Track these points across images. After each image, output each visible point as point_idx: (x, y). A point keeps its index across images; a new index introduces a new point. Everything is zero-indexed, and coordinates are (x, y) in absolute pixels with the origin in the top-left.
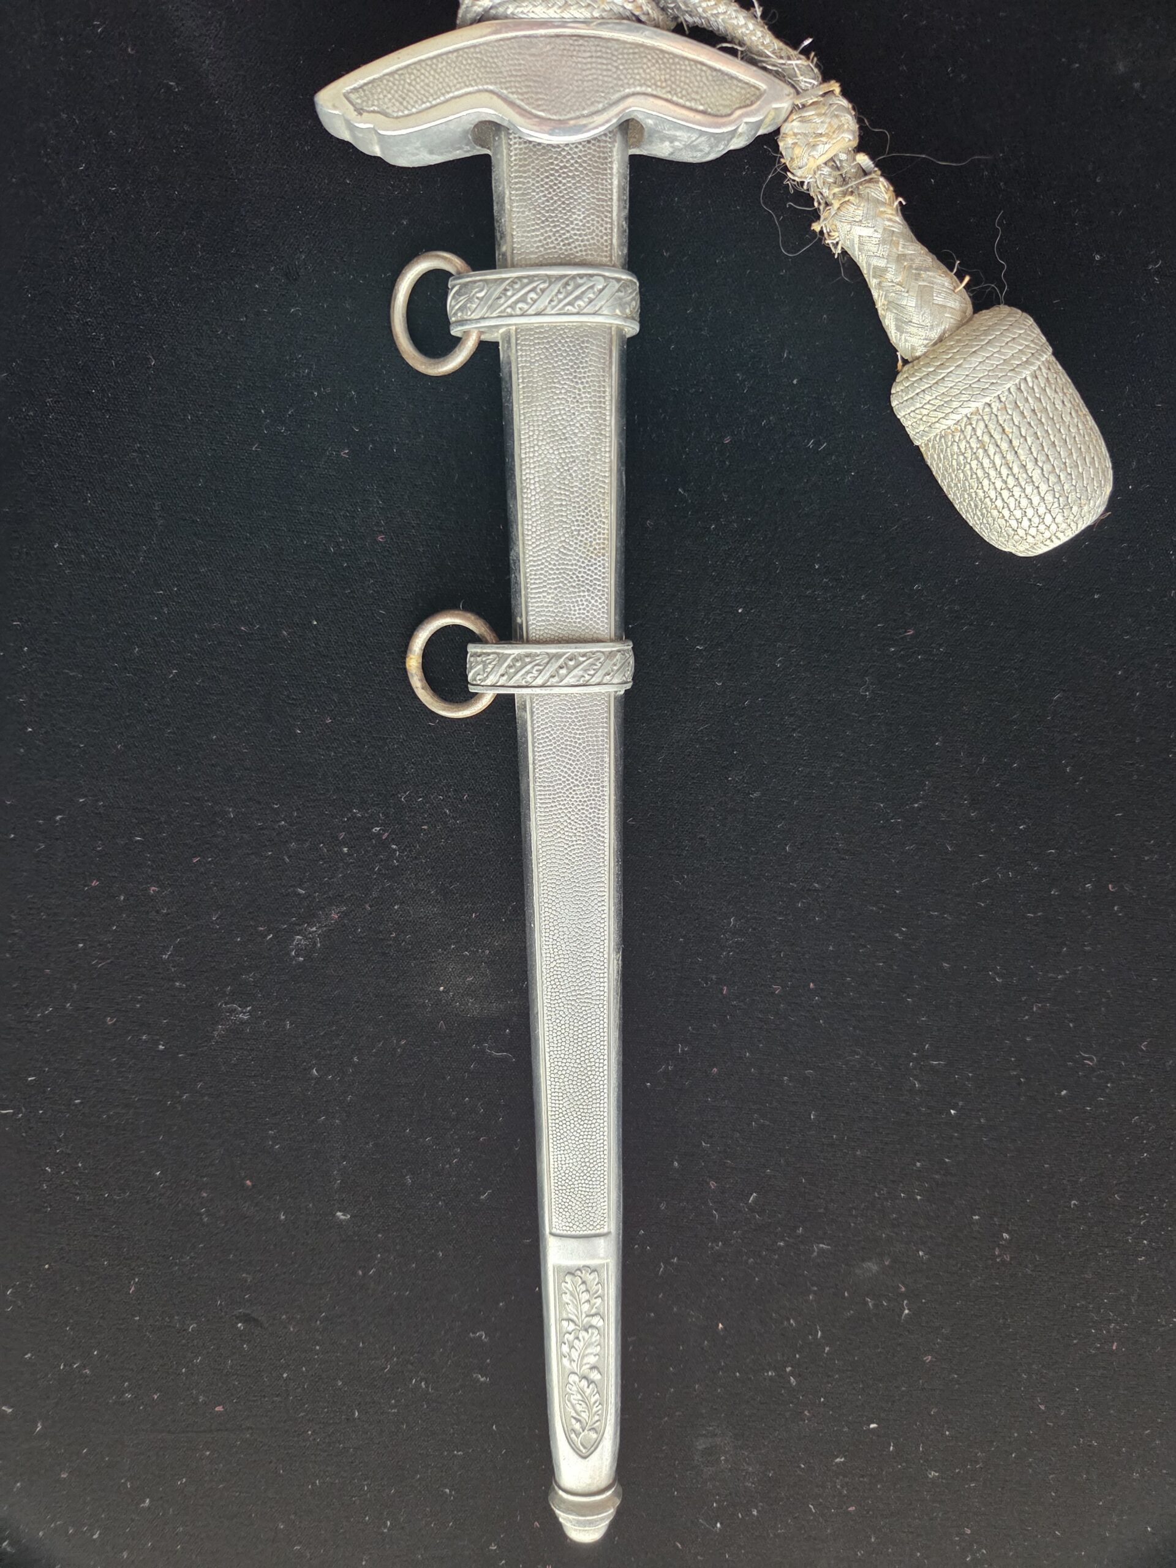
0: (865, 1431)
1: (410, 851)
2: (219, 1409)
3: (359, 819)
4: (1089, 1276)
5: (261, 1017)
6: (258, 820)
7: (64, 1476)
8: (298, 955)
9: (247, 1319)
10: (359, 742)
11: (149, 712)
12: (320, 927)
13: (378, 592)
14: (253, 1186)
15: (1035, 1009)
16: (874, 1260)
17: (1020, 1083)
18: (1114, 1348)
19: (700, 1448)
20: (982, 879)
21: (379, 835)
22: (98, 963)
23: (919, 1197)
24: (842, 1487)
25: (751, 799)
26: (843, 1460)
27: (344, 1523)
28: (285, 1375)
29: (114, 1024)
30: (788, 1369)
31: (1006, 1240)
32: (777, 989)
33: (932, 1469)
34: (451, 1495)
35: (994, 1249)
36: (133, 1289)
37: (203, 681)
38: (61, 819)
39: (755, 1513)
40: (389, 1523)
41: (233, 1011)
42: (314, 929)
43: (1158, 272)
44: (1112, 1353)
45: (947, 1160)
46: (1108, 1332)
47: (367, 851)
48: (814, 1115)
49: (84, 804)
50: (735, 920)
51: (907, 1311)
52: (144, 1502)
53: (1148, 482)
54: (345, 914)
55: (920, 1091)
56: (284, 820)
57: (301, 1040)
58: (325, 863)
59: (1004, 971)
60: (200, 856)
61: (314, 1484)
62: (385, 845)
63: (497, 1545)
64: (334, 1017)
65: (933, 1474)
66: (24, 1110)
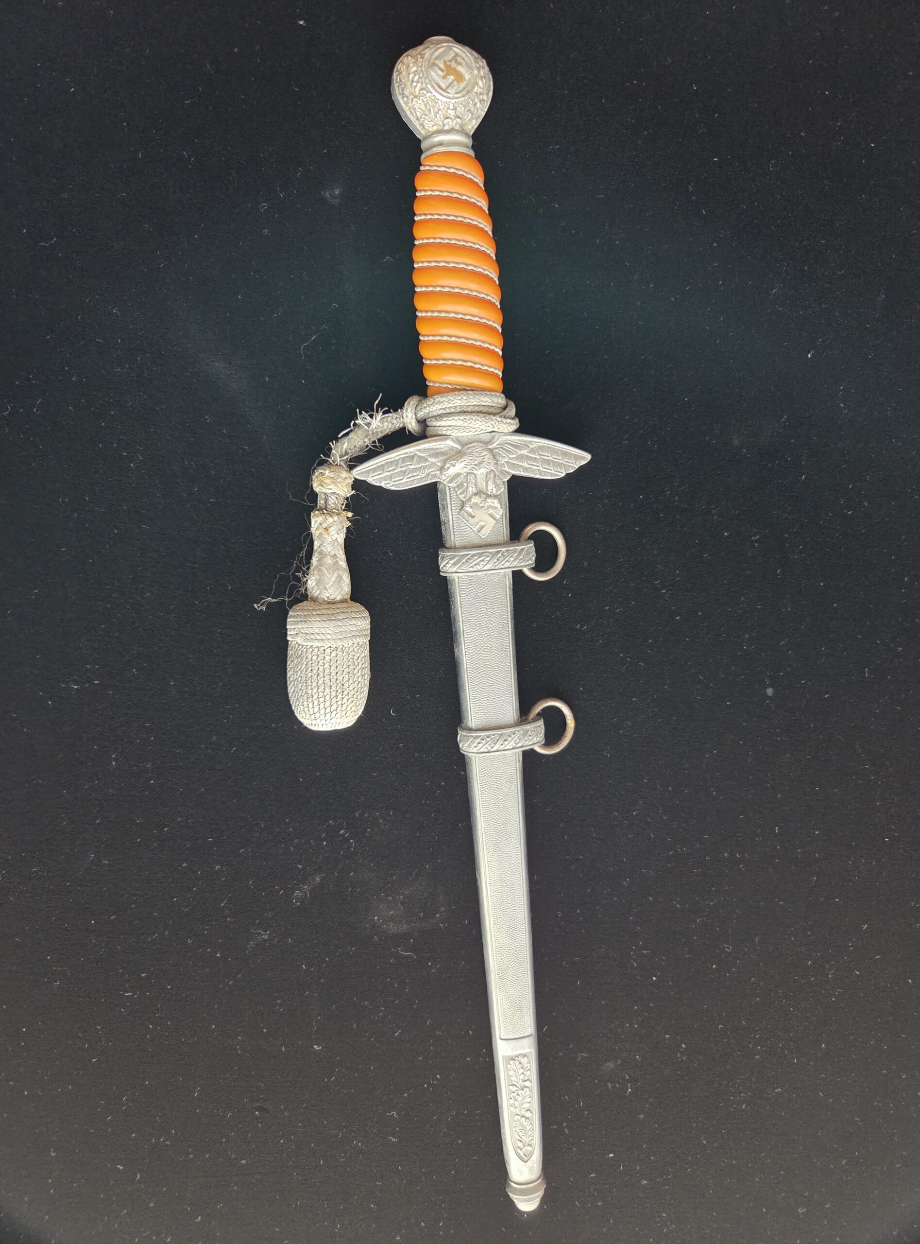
0: (606, 1158)
1: (361, 843)
2: (243, 1162)
3: (333, 826)
4: (729, 1067)
5: (275, 937)
6: (277, 828)
7: (151, 1205)
8: (297, 902)
9: (260, 1109)
11: (220, 771)
12: (310, 886)
14: (267, 1032)
15: (698, 921)
16: (612, 1062)
18: (744, 1107)
20: (669, 852)
21: (343, 835)
22: (184, 909)
23: (636, 1026)
24: (594, 1191)
26: (595, 1175)
27: (313, 1227)
28: (282, 1141)
29: (192, 943)
30: (565, 1124)
31: (684, 1048)
33: (644, 1180)
35: (677, 1053)
36: (196, 1094)
37: (248, 753)
38: (167, 830)
40: (339, 1226)
41: (259, 934)
42: (306, 887)
43: (756, 541)
44: (742, 1110)
45: (652, 1005)
46: (740, 1098)
47: (337, 844)
48: (579, 982)
49: (181, 821)
50: (537, 877)
51: (630, 1090)
52: (198, 1218)
53: (754, 645)
54: (324, 878)
55: (637, 968)
56: (291, 827)
57: (297, 949)
58: (313, 850)
59: (682, 901)
60: (244, 848)
61: (296, 1204)
62: (347, 840)
64: (315, 935)
65: (645, 1182)
66: (138, 993)
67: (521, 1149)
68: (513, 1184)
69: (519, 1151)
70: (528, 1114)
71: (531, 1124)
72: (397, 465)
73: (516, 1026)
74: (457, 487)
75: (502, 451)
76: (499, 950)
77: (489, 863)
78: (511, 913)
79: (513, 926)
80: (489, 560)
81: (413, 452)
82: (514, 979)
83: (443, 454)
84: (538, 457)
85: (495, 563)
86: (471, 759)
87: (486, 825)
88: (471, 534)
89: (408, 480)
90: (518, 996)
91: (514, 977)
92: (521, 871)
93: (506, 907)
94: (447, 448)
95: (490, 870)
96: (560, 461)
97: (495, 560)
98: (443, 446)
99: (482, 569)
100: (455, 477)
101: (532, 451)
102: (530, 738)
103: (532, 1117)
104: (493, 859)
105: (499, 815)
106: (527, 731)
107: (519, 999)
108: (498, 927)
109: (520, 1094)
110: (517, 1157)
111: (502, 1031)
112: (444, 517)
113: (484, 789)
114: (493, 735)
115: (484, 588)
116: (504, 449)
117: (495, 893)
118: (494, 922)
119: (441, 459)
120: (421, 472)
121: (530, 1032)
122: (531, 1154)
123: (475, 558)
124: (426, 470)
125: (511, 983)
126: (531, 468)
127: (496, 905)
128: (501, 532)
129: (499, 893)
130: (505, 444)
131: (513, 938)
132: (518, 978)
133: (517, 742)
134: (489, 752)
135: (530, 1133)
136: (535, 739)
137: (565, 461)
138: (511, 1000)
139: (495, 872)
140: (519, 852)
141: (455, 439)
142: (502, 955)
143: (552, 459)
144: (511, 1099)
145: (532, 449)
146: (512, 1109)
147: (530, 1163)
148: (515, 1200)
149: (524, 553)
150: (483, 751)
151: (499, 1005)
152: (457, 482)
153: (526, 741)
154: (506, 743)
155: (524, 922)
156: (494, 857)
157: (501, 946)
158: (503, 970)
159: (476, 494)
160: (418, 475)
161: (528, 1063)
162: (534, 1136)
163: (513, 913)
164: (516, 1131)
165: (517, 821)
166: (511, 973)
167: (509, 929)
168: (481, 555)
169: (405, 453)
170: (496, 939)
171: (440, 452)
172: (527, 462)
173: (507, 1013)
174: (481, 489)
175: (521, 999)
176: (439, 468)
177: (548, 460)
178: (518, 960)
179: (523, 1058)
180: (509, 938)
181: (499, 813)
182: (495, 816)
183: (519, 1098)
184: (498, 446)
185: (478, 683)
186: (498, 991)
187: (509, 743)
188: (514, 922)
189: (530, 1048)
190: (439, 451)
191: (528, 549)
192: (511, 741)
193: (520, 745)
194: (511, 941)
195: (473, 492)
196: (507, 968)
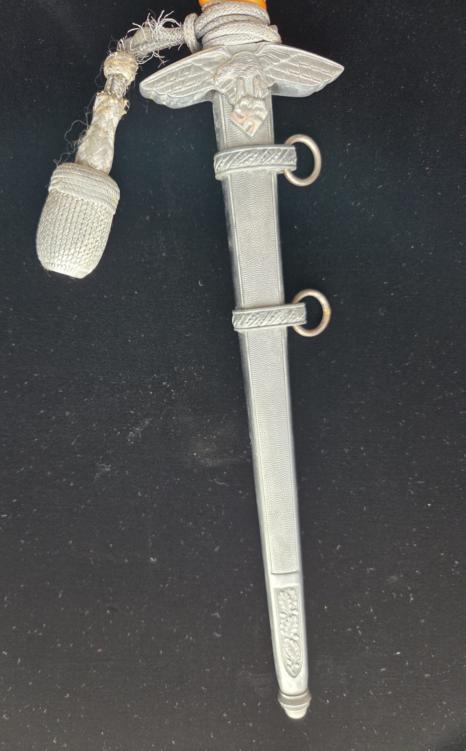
0: (394, 656)
1: (179, 392)
2: (100, 650)
3: (157, 379)
5: (115, 470)
6: (113, 381)
7: (30, 683)
8: (131, 441)
9: (111, 609)
10: (156, 345)
11: (65, 335)
12: (140, 428)
13: (163, 278)
14: (113, 547)
16: (395, 575)
17: (460, 491)
19: (318, 665)
20: (438, 397)
21: (166, 386)
22: (44, 447)
23: (415, 545)
24: (385, 682)
25: (331, 364)
26: (385, 669)
27: (157, 704)
28: (129, 634)
29: (51, 475)
30: (358, 627)
31: (456, 564)
32: (346, 450)
33: (426, 673)
34: (205, 690)
35: (451, 569)
36: (60, 596)
37: (88, 320)
38: (27, 384)
39: (345, 695)
40: (177, 704)
41: (103, 467)
42: (138, 429)
45: (427, 527)
47: (160, 393)
48: (365, 508)
49: (37, 377)
51: (412, 599)
52: (66, 695)
54: (151, 422)
55: (414, 495)
56: (124, 380)
57: (133, 480)
58: (142, 399)
59: (450, 439)
60: (87, 398)
61: (143, 685)
62: (168, 390)
63: (227, 714)
64: (147, 468)
65: (427, 675)
66: (12, 515)
67: (290, 666)
68: (283, 695)
69: (288, 668)
70: (296, 638)
71: (298, 646)
72: (177, 76)
73: (285, 563)
74: (229, 91)
75: (267, 59)
76: (269, 498)
77: (260, 424)
78: (279, 467)
79: (281, 478)
80: (257, 157)
81: (190, 63)
82: (283, 523)
83: (216, 63)
84: (298, 66)
85: (262, 159)
86: (244, 335)
87: (257, 391)
88: (241, 136)
89: (186, 88)
90: (286, 538)
91: (283, 521)
92: (287, 432)
93: (275, 462)
94: (219, 58)
95: (261, 429)
96: (318, 71)
97: (262, 157)
98: (216, 55)
99: (251, 165)
100: (226, 83)
101: (293, 60)
102: (294, 316)
103: (299, 640)
104: (263, 420)
105: (268, 383)
106: (291, 311)
107: (287, 540)
108: (268, 478)
109: (289, 620)
110: (286, 672)
111: (273, 567)
112: (217, 124)
113: (254, 360)
114: (262, 312)
115: (253, 184)
116: (269, 57)
117: (266, 449)
118: (265, 474)
119: (214, 67)
120: (198, 80)
121: (296, 568)
122: (299, 671)
123: (245, 154)
124: (202, 78)
125: (280, 526)
126: (292, 76)
127: (266, 460)
128: (267, 135)
129: (269, 450)
130: (269, 52)
131: (281, 488)
132: (286, 522)
133: (282, 319)
134: (259, 327)
135: (297, 654)
136: (297, 318)
137: (322, 71)
138: (280, 540)
139: (265, 431)
140: (285, 415)
141: (225, 49)
142: (272, 502)
143: (310, 68)
144: (281, 624)
145: (293, 58)
146: (282, 632)
147: (297, 678)
148: (285, 709)
149: (287, 154)
150: (253, 326)
151: (270, 544)
152: (228, 87)
153: (290, 319)
154: (273, 319)
155: (290, 476)
156: (264, 418)
157: (271, 495)
158: (273, 515)
159: (243, 97)
160: (194, 83)
161: (295, 595)
162: (301, 656)
163: (280, 467)
164: (286, 651)
165: (283, 389)
166: (279, 518)
167: (277, 480)
168: (249, 152)
169: (184, 65)
170: (267, 488)
171: (213, 62)
172: (289, 70)
173: (277, 552)
174: (248, 93)
175: (288, 540)
176: (212, 76)
177: (307, 69)
178: (285, 507)
179: (291, 590)
180: (278, 488)
181: (268, 381)
182: (264, 384)
183: (288, 624)
184: (263, 55)
185: (249, 268)
186: (269, 532)
187: (275, 320)
188: (281, 475)
189: (297, 583)
190: (213, 60)
191: (290, 150)
192: (277, 317)
193: (285, 322)
194: (279, 491)
195: (242, 95)
196: (276, 513)
